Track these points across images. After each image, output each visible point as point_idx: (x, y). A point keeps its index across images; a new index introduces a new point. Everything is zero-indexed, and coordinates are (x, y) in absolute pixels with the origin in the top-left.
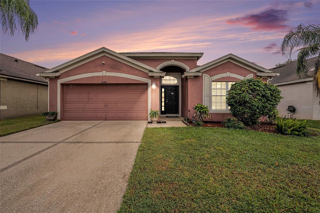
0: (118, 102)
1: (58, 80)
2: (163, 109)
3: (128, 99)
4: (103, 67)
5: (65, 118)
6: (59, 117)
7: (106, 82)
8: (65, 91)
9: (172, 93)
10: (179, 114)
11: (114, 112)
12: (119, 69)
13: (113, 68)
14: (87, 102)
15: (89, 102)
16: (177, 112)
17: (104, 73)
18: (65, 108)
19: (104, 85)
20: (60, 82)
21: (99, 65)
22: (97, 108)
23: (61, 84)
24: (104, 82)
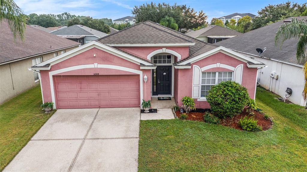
0: (111, 91)
1: (49, 72)
2: (155, 90)
3: (121, 88)
4: (94, 59)
5: (59, 107)
6: (54, 107)
7: (98, 74)
8: (56, 81)
9: (165, 74)
10: (171, 95)
11: (107, 100)
12: (110, 61)
13: (104, 60)
14: (80, 92)
15: (82, 92)
16: (170, 93)
17: (96, 65)
18: (58, 98)
19: (97, 77)
20: (51, 74)
21: (90, 58)
22: (90, 97)
23: (52, 76)
24: (97, 74)
